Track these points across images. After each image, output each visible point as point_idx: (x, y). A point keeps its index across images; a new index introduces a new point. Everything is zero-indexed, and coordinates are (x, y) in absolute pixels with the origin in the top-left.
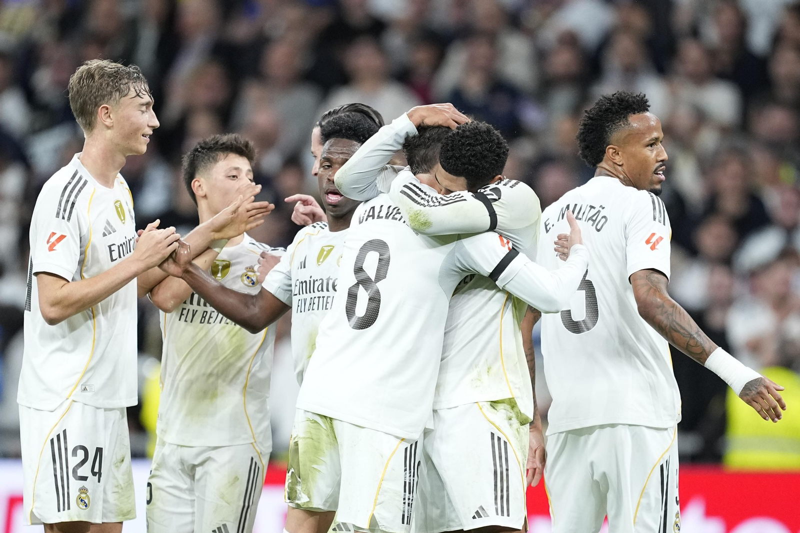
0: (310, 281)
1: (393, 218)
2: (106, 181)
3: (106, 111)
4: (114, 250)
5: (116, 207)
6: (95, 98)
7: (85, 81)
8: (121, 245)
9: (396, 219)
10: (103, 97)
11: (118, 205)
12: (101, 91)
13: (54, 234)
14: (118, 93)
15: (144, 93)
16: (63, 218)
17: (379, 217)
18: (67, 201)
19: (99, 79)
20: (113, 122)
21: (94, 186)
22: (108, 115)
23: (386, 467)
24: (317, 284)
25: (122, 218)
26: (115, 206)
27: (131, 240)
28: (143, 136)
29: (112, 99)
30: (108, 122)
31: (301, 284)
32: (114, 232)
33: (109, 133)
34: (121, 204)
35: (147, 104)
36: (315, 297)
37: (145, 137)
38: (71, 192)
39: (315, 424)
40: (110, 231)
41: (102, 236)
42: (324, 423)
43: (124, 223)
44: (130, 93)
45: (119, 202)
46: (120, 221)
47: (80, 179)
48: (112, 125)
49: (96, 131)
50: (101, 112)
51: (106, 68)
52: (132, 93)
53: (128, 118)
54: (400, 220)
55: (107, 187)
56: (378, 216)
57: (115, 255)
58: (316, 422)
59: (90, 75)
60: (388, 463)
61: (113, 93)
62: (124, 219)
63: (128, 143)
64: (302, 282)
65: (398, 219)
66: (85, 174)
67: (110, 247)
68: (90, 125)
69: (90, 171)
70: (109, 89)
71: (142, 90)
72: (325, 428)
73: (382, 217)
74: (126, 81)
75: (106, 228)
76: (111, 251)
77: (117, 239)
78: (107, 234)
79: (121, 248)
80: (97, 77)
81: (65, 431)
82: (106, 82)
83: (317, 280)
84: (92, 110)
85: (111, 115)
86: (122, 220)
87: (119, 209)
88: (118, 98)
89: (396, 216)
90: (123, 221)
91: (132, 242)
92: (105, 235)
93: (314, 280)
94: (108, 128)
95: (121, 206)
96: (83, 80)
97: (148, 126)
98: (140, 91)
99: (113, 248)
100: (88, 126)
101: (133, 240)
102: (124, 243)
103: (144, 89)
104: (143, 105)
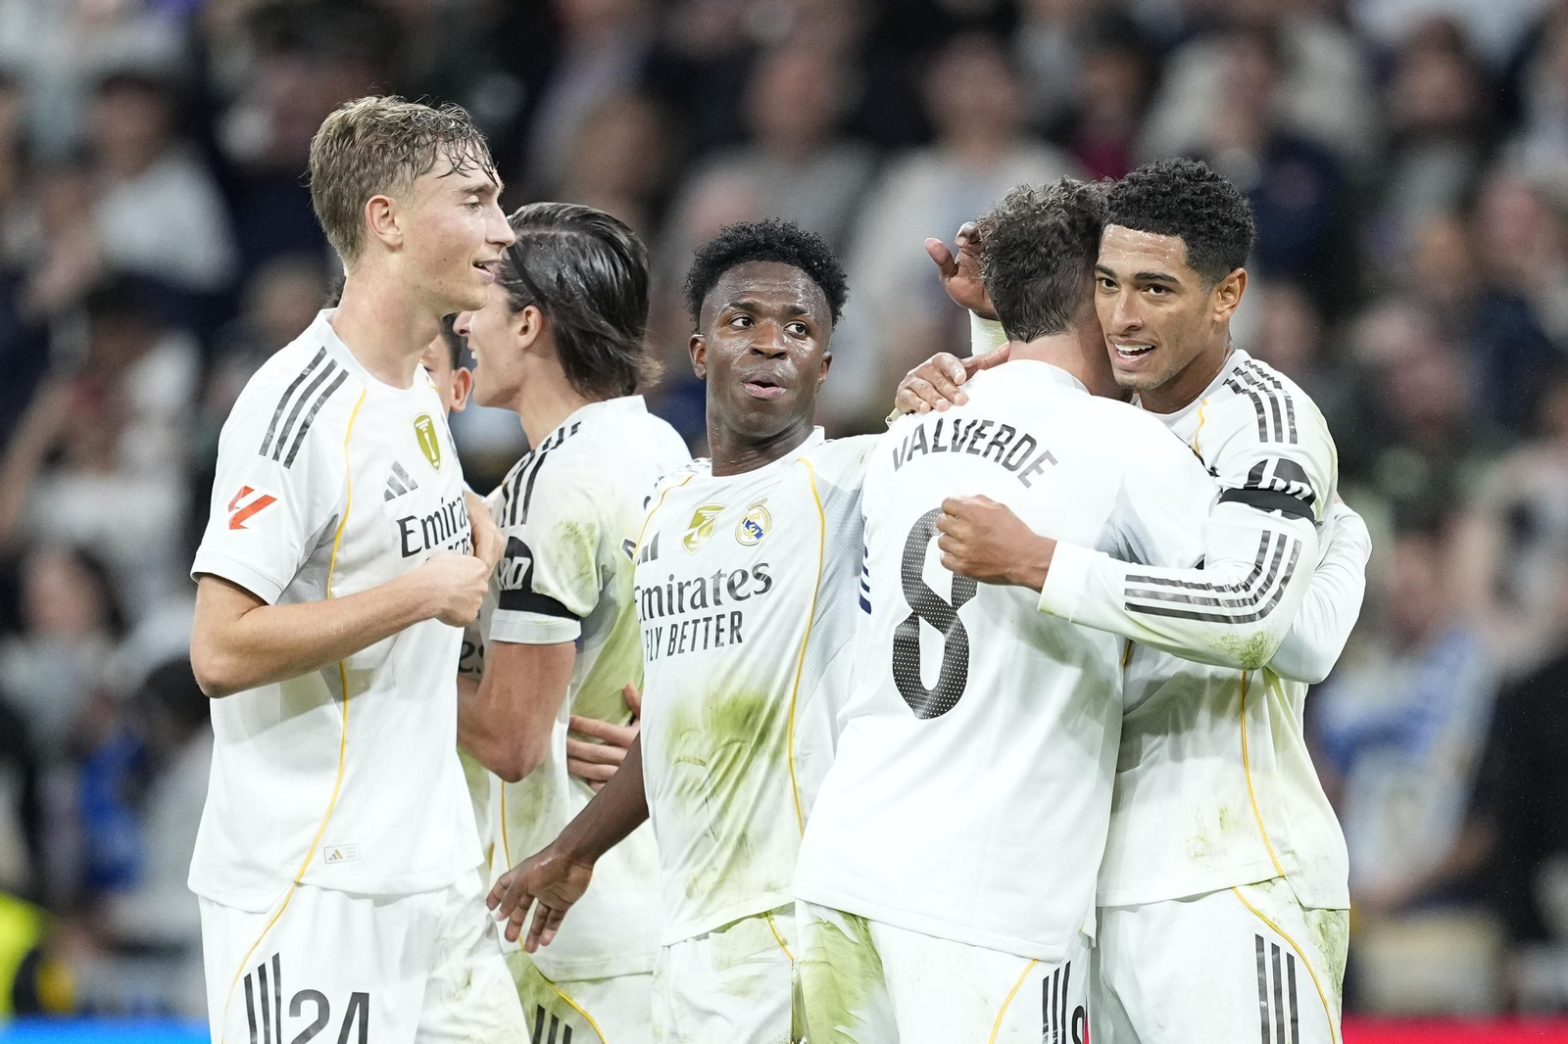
0: (670, 586)
1: (970, 450)
2: (393, 372)
3: (385, 211)
4: (412, 531)
5: (419, 432)
6: (359, 181)
7: (335, 143)
8: (430, 518)
9: (977, 452)
10: (375, 178)
11: (423, 425)
12: (369, 166)
13: (247, 490)
14: (408, 167)
15: (473, 164)
16: (276, 457)
17: (936, 448)
18: (292, 419)
19: (366, 135)
20: (401, 235)
21: (363, 384)
22: (389, 219)
23: (997, 1025)
24: (688, 592)
25: (434, 457)
26: (417, 429)
27: (454, 504)
28: (476, 265)
29: (396, 181)
30: (390, 235)
31: (647, 596)
32: (412, 489)
33: (394, 260)
34: (430, 423)
35: (482, 191)
36: (686, 623)
37: (483, 268)
38: (304, 398)
39: (835, 933)
40: (402, 488)
41: (383, 498)
42: (853, 928)
43: (437, 468)
44: (438, 165)
45: (427, 420)
46: (428, 462)
47: (331, 366)
48: (399, 241)
49: (366, 259)
50: (373, 212)
51: (382, 113)
52: (443, 165)
53: (434, 223)
54: (986, 454)
55: (396, 387)
56: (935, 446)
57: (415, 541)
58: (833, 928)
59: (347, 131)
60: (1000, 1016)
61: (398, 167)
62: (438, 459)
63: (440, 283)
64: (649, 590)
65: (982, 453)
66: (342, 355)
67: (402, 523)
68: (353, 244)
69: (354, 351)
70: (387, 160)
71: (466, 158)
72: (856, 941)
73: (944, 449)
74: (429, 138)
75: (391, 482)
76: (405, 533)
77: (420, 505)
78: (394, 493)
79: (429, 525)
80: (359, 134)
81: (276, 959)
82: (381, 142)
83: (689, 583)
84: (354, 209)
85: (396, 220)
86: (432, 462)
87: (426, 436)
88: (408, 178)
89: (976, 446)
90: (436, 464)
91: (457, 510)
92: (389, 496)
93: (680, 584)
94: (392, 248)
95: (431, 428)
96: (332, 143)
97: (487, 241)
98: (462, 160)
99: (409, 525)
100: (350, 248)
101: (459, 504)
102: (437, 514)
103: (472, 155)
104: (470, 192)
